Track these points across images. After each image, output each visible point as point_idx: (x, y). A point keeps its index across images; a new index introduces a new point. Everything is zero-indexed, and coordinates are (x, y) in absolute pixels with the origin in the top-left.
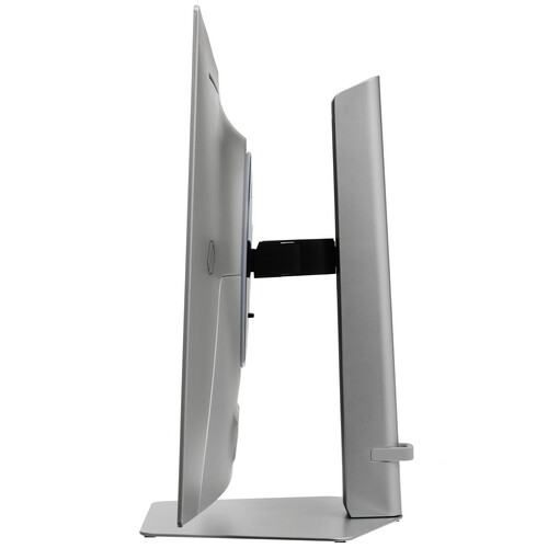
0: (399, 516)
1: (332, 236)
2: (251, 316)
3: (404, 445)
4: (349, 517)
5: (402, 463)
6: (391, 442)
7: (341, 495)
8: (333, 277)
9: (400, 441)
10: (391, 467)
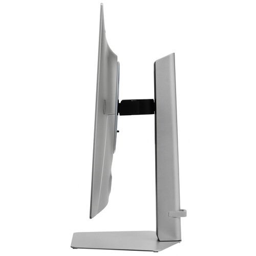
0: (180, 241)
1: (153, 98)
2: (118, 131)
3: (183, 210)
5: (181, 218)
6: (177, 209)
8: (153, 116)
10: (177, 219)
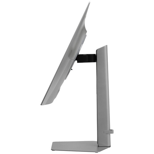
0: (110, 146)
3: (112, 130)
4: (98, 146)
5: (111, 134)
7: (97, 141)
9: (111, 129)
10: (108, 135)
